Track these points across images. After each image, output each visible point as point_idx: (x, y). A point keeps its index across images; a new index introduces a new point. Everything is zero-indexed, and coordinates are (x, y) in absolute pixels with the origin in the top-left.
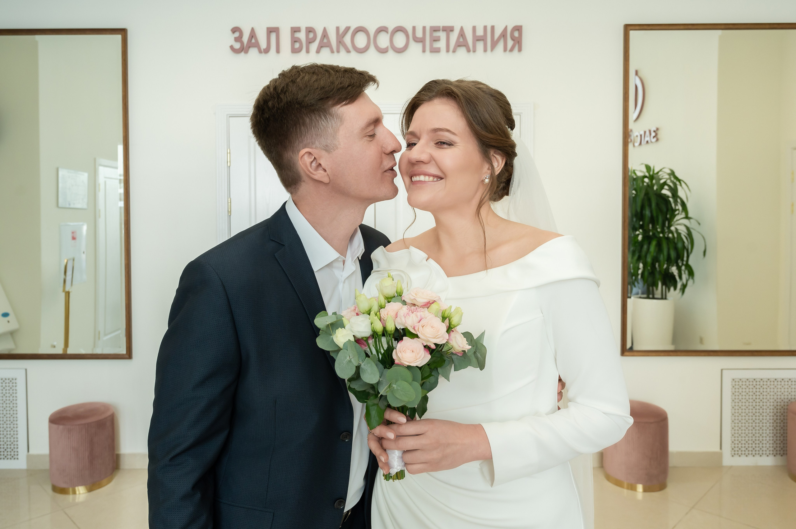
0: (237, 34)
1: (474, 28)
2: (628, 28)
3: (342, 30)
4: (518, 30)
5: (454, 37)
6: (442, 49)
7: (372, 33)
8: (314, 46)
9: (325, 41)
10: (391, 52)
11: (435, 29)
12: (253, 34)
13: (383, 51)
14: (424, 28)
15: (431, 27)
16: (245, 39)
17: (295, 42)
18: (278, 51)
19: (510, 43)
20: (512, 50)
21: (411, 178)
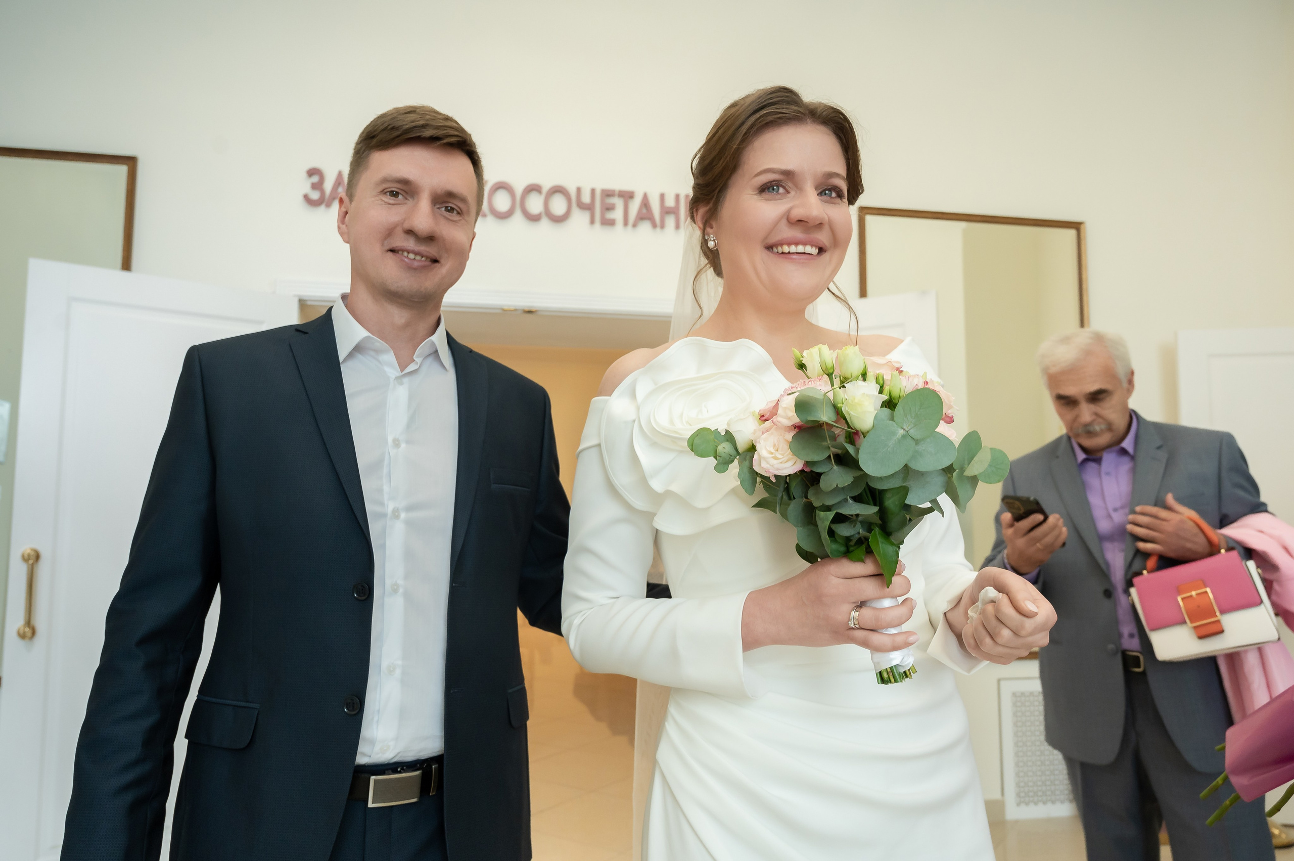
0: (315, 179)
1: (662, 197)
2: (864, 212)
5: (635, 206)
6: (617, 222)
7: (519, 190)
10: (545, 221)
11: (608, 194)
13: (534, 218)
14: (593, 191)
15: (602, 190)
16: (328, 186)
21: (770, 248)
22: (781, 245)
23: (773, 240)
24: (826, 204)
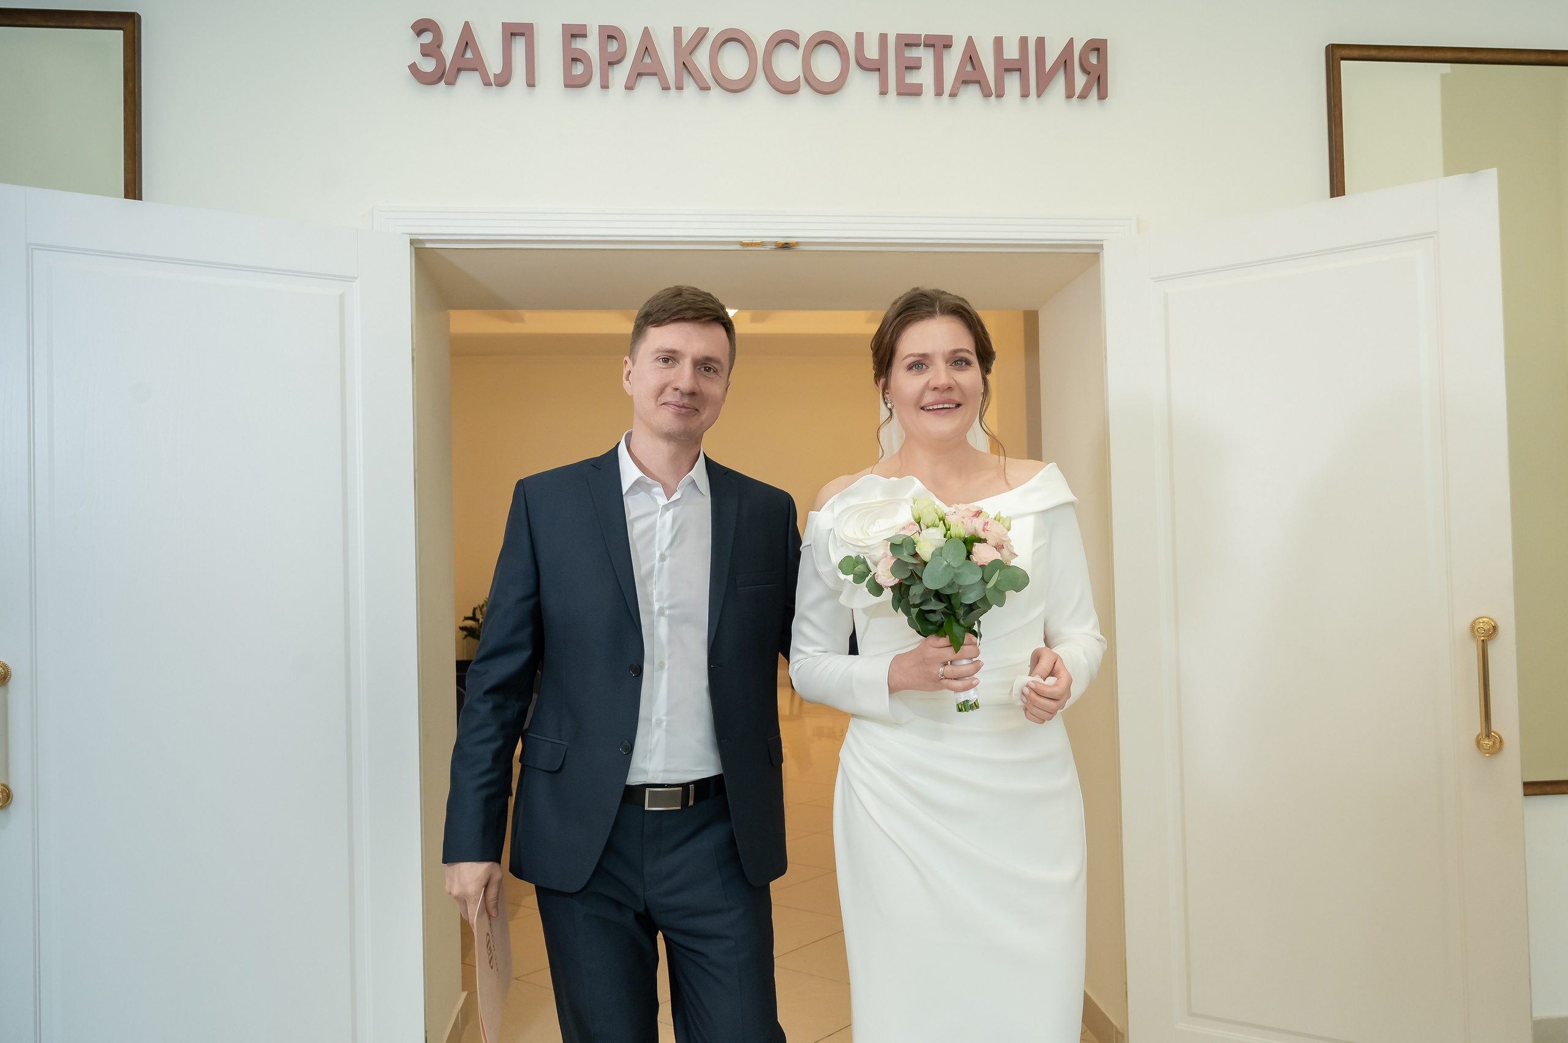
1: (998, 42)
2: (1336, 54)
3: (687, 37)
4: (1098, 50)
5: (953, 60)
6: (924, 89)
7: (760, 45)
8: (620, 74)
9: (647, 60)
10: (805, 91)
11: (908, 42)
12: (467, 40)
13: (788, 90)
14: (883, 38)
15: (898, 37)
16: (449, 49)
17: (575, 60)
18: (531, 84)
19: (1080, 80)
20: (1083, 96)
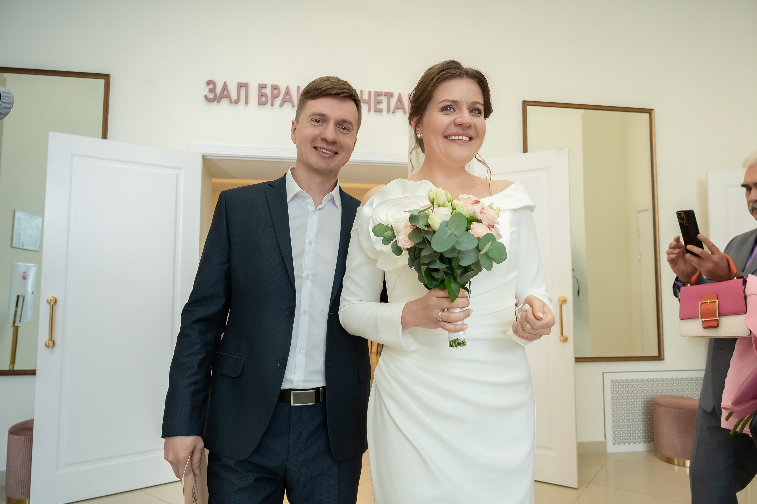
0: (211, 86)
2: (526, 104)
5: (394, 101)
6: (383, 110)
8: (278, 101)
9: (288, 97)
11: (378, 94)
12: (225, 87)
14: (370, 92)
15: (375, 92)
16: (218, 90)
17: (262, 96)
18: (247, 103)
21: (446, 137)
22: (451, 136)
23: (447, 133)
24: (474, 117)
